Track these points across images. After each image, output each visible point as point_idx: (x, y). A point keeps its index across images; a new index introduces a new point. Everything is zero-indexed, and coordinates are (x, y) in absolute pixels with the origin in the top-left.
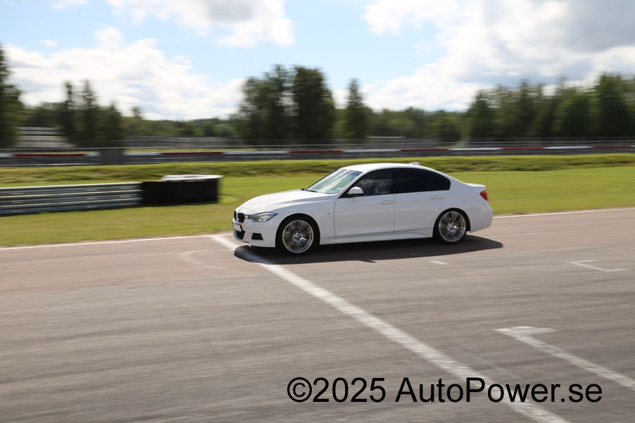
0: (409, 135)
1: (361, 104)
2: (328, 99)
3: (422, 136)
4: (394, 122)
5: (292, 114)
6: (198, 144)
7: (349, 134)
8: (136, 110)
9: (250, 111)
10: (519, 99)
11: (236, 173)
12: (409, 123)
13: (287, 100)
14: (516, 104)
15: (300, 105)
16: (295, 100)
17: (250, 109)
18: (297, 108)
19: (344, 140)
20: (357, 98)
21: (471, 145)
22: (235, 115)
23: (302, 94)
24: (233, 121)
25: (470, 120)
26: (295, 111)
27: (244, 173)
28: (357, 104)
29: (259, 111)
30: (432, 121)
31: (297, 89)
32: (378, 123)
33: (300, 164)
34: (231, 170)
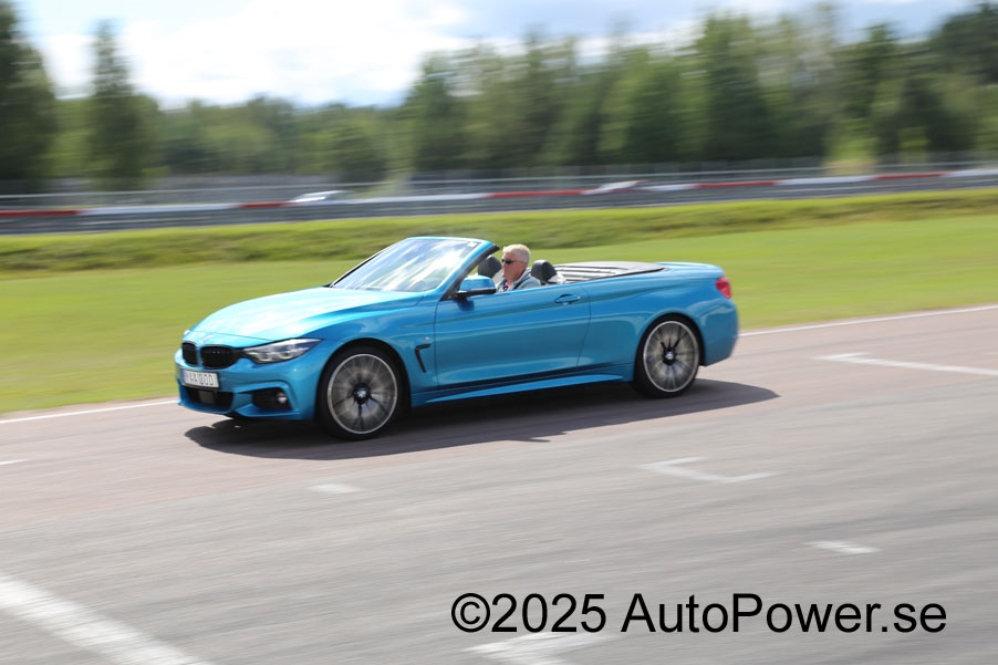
0: (257, 167)
1: (127, 88)
2: (33, 75)
3: (292, 167)
4: (217, 135)
7: (101, 165)
10: (525, 72)
12: (257, 139)
14: (516, 85)
19: (86, 182)
20: (114, 71)
21: (416, 189)
25: (409, 125)
28: (115, 87)
30: (314, 131)
32: (179, 137)
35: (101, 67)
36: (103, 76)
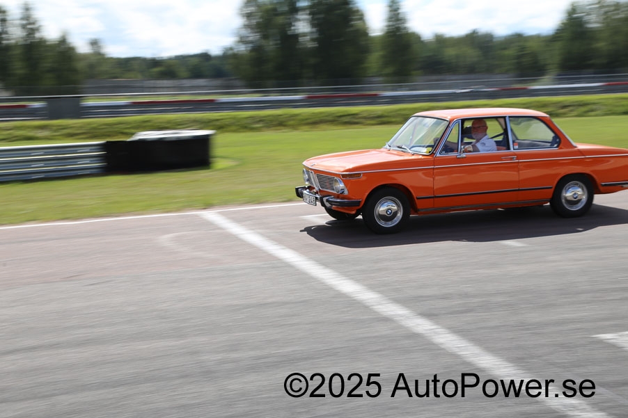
0: (471, 70)
1: (405, 28)
2: (358, 23)
3: (489, 70)
4: (450, 52)
5: (311, 45)
6: (181, 88)
7: (389, 70)
8: (94, 43)
9: (251, 42)
11: (234, 128)
12: (472, 54)
13: (303, 26)
15: (319, 31)
16: (313, 26)
17: (251, 39)
18: (316, 36)
19: (381, 80)
20: (399, 20)
21: (560, 81)
22: (231, 49)
23: (322, 16)
24: (229, 57)
25: (558, 45)
26: (313, 40)
27: (245, 126)
28: (398, 29)
29: (264, 42)
30: (505, 49)
31: (315, 10)
33: (321, 113)
34: (227, 123)
35: (391, 18)
36: (392, 23)
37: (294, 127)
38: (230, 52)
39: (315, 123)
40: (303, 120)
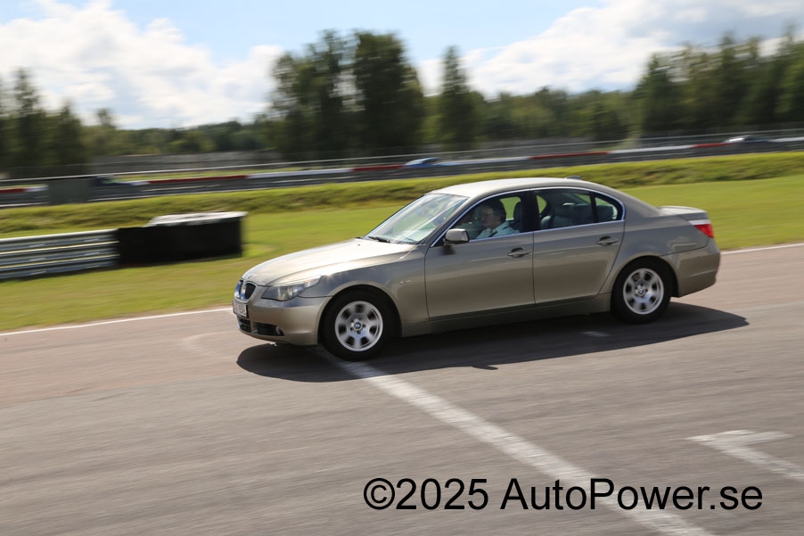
0: (543, 133)
1: (465, 87)
2: (411, 83)
3: (564, 133)
4: (518, 114)
5: (356, 109)
6: (207, 163)
7: (447, 136)
8: (103, 114)
9: (287, 108)
10: (720, 64)
11: (269, 208)
12: (542, 115)
13: (346, 87)
14: (715, 73)
15: (367, 94)
16: (359, 87)
17: (286, 104)
18: (361, 98)
19: (439, 146)
20: (457, 78)
21: (645, 143)
22: (264, 116)
23: (368, 75)
24: (261, 125)
25: (640, 102)
26: (359, 103)
27: (282, 206)
28: (457, 88)
29: (302, 108)
30: (580, 108)
31: (360, 68)
32: (493, 116)
33: (370, 188)
34: (261, 202)
35: (448, 76)
36: (448, 82)
37: (340, 205)
38: (263, 120)
39: (364, 199)
40: (350, 196)
